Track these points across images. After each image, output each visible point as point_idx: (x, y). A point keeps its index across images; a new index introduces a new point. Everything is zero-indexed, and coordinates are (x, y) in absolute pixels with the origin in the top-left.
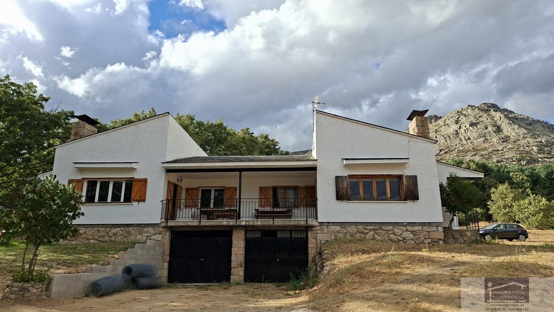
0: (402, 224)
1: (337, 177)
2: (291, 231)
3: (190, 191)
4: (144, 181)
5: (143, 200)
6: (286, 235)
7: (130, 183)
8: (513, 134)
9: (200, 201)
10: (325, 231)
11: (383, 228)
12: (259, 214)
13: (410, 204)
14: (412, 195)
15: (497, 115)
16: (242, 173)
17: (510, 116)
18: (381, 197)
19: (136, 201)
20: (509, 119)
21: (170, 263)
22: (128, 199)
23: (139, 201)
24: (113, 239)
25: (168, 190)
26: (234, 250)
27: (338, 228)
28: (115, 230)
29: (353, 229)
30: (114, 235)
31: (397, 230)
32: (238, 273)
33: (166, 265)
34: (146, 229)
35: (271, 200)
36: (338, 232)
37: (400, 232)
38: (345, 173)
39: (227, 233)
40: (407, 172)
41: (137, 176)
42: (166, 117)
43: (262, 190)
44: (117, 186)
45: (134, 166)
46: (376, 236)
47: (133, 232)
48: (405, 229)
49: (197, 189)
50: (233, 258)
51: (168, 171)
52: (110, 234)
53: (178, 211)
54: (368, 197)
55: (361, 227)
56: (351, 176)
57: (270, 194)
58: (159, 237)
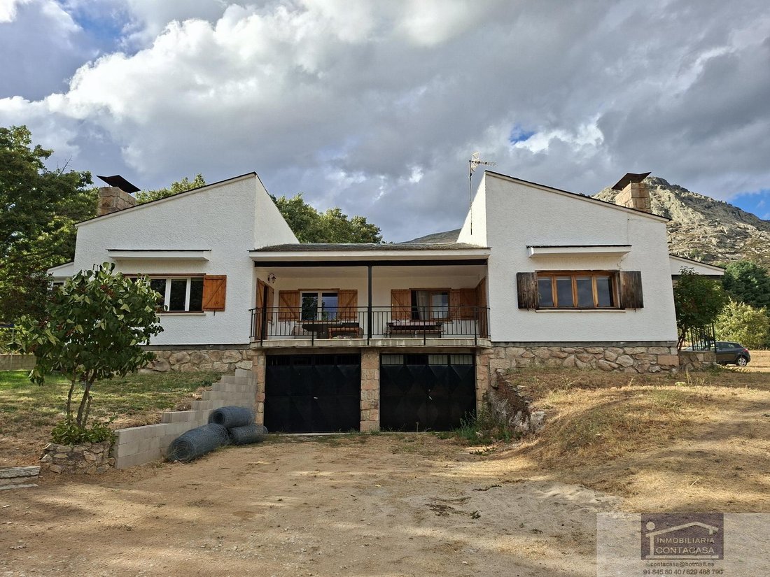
0: (617, 344)
1: (519, 275)
2: (449, 355)
3: (285, 296)
4: (223, 279)
5: (221, 308)
6: (442, 361)
7: (199, 283)
8: (686, 220)
9: (301, 310)
10: (502, 354)
11: (590, 350)
12: (393, 330)
13: (629, 314)
14: (634, 301)
15: (666, 194)
16: (373, 268)
17: (683, 195)
18: (585, 305)
19: (210, 309)
20: (682, 199)
21: (266, 403)
22: (196, 307)
23: (214, 310)
24: (176, 367)
25: (257, 294)
26: (364, 384)
27: (521, 351)
28: (179, 355)
29: (543, 352)
30: (178, 361)
31: (611, 354)
32: (371, 417)
33: (261, 406)
34: (227, 353)
35: (410, 310)
36: (522, 356)
37: (615, 356)
38: (532, 268)
39: (353, 358)
40: (625, 266)
41: (210, 271)
42: (251, 180)
43: (394, 293)
44: (178, 288)
45: (204, 255)
46: (579, 362)
47: (207, 357)
48: (621, 351)
49: (297, 293)
50: (364, 395)
51: (258, 264)
52: (172, 360)
53: (269, 325)
54: (565, 305)
55: (556, 349)
56: (541, 273)
57: (408, 300)
58: (248, 365)
